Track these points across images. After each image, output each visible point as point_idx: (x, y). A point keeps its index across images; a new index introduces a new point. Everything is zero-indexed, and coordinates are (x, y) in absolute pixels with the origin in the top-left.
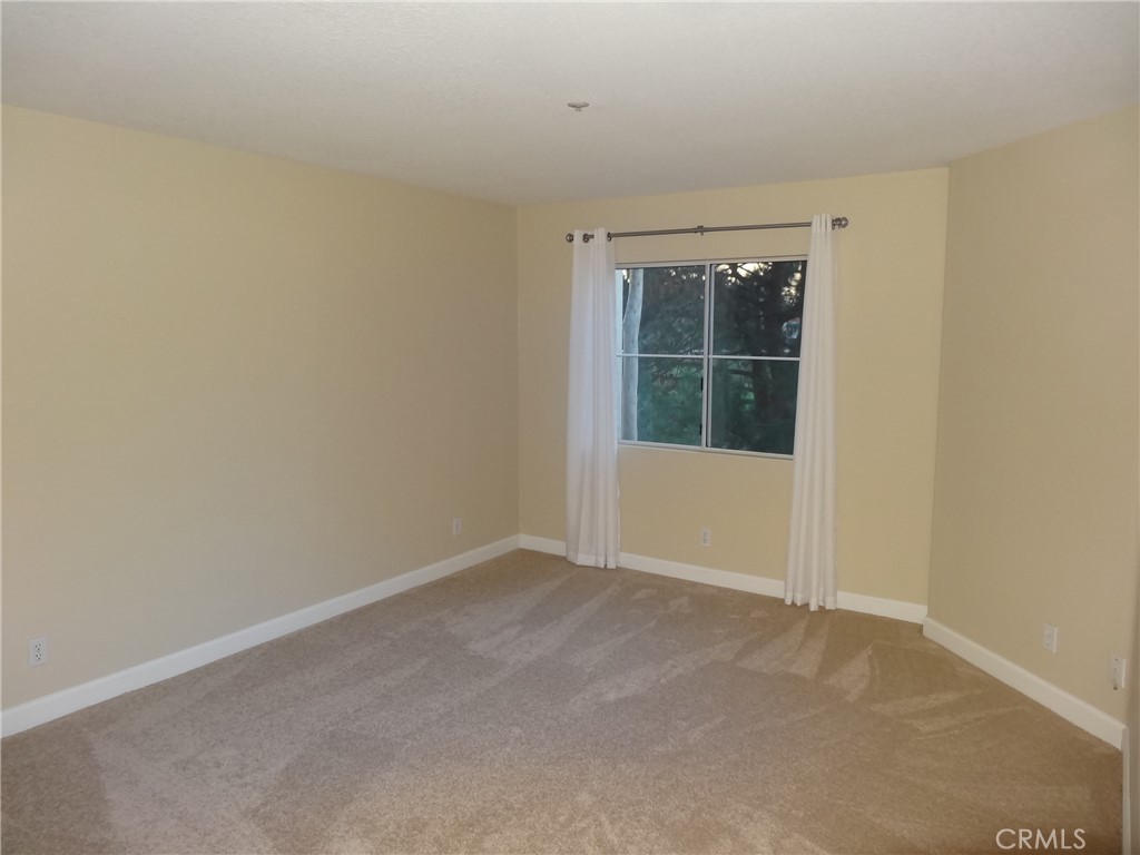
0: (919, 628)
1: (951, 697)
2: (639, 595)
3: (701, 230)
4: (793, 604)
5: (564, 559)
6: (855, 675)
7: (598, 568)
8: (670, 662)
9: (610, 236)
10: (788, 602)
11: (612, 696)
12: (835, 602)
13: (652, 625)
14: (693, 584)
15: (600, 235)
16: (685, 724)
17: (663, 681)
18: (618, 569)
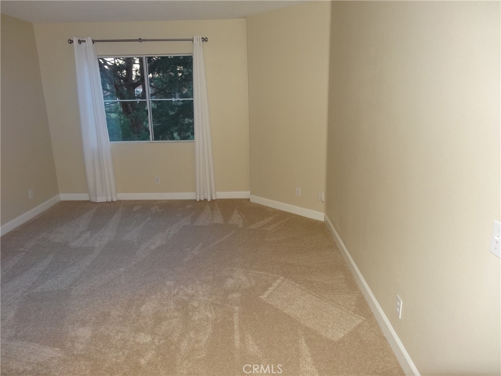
0: (249, 200)
1: (270, 218)
2: (135, 209)
3: (140, 40)
4: (200, 200)
5: (89, 201)
6: (236, 219)
7: (110, 202)
8: (167, 230)
9: (93, 42)
10: (198, 200)
11: (153, 247)
12: (216, 196)
13: (149, 219)
14: (156, 201)
15: (89, 41)
16: (189, 249)
17: (169, 237)
18: (118, 201)
